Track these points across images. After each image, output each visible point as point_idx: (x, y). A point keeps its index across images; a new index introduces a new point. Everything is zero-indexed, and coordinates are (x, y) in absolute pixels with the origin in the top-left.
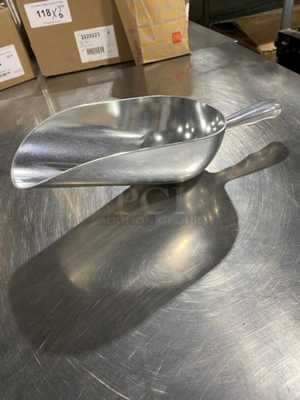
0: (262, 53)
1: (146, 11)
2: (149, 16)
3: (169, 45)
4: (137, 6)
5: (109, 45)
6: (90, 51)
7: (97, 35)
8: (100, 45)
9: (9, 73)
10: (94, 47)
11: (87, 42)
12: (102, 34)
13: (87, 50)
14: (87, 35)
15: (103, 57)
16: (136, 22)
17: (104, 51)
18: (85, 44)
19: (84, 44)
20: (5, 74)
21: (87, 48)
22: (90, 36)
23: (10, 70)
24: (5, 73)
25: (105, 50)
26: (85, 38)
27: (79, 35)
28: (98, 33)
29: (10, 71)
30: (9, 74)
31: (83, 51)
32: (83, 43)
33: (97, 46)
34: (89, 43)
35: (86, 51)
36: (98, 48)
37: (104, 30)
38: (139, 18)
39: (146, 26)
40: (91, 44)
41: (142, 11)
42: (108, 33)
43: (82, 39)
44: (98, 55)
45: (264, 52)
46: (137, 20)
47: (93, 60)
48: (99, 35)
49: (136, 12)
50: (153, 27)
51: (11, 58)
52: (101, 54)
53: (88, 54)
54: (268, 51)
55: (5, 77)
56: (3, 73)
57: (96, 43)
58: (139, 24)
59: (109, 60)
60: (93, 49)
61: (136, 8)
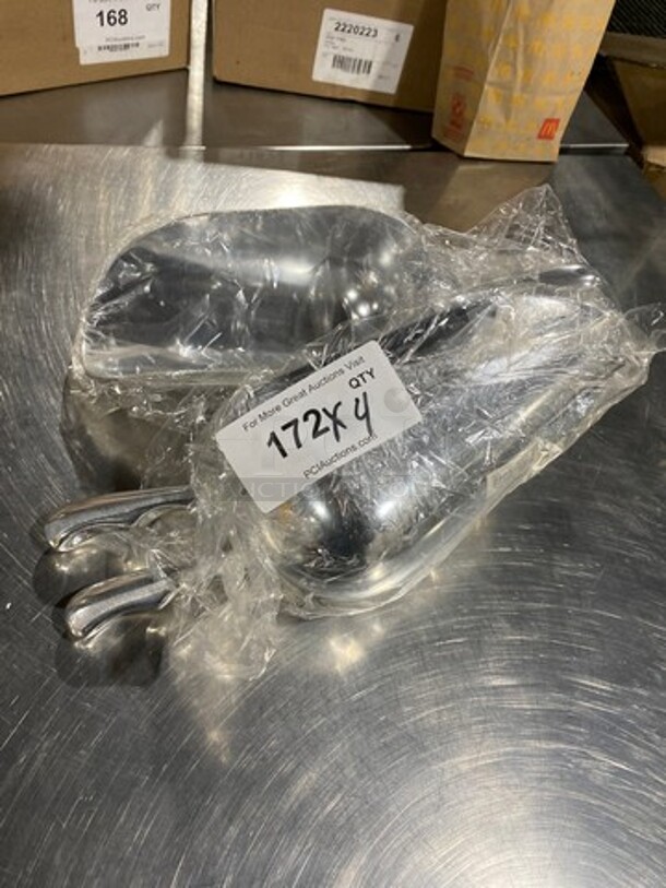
0: (645, 166)
1: (520, 58)
2: (520, 73)
3: (528, 139)
4: (506, 38)
5: (386, 63)
6: (340, 62)
7: (372, 33)
8: (367, 57)
9: (137, 45)
10: (353, 55)
11: (342, 40)
12: (382, 35)
13: (335, 58)
14: (351, 26)
15: (363, 83)
16: (486, 70)
17: (369, 72)
18: (338, 43)
19: (334, 40)
20: (126, 46)
21: (336, 52)
22: (356, 30)
23: (140, 38)
24: (126, 42)
25: (373, 70)
26: (343, 30)
27: (332, 19)
28: (376, 31)
29: (140, 41)
30: (135, 49)
31: (325, 55)
32: (333, 38)
33: (359, 57)
34: (345, 44)
35: (331, 58)
36: (360, 61)
37: (391, 30)
38: (497, 65)
39: (505, 88)
40: (349, 47)
41: (511, 52)
42: (397, 38)
43: (337, 29)
44: (355, 76)
45: (650, 164)
46: (492, 66)
47: (338, 82)
48: (375, 36)
49: (498, 48)
50: (517, 94)
51: (154, 12)
52: (363, 75)
53: (334, 65)
54: (658, 166)
55: (123, 52)
56: (123, 43)
57: (361, 48)
58: (490, 77)
59: (373, 93)
60: (350, 59)
61: (500, 40)
